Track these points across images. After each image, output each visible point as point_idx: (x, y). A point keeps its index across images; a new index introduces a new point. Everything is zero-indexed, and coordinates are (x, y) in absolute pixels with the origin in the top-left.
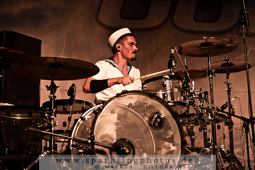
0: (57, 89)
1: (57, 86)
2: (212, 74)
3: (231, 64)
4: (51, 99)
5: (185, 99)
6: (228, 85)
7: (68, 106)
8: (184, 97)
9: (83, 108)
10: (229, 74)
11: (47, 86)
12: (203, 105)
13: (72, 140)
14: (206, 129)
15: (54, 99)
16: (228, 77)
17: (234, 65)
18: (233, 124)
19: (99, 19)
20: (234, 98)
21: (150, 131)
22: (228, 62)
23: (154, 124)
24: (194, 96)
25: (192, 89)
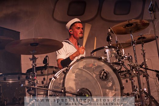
0: (37, 59)
1: (36, 58)
2: (134, 44)
3: (144, 38)
4: (33, 66)
5: (119, 61)
6: (143, 51)
7: (44, 71)
8: (119, 59)
9: (53, 71)
10: (143, 44)
11: (30, 58)
12: (131, 64)
13: (49, 91)
14: (133, 80)
15: (35, 66)
16: (142, 46)
17: (146, 38)
18: (148, 75)
19: (54, 17)
20: (147, 60)
21: (98, 83)
22: (142, 36)
23: (103, 77)
24: (125, 59)
25: (123, 54)
